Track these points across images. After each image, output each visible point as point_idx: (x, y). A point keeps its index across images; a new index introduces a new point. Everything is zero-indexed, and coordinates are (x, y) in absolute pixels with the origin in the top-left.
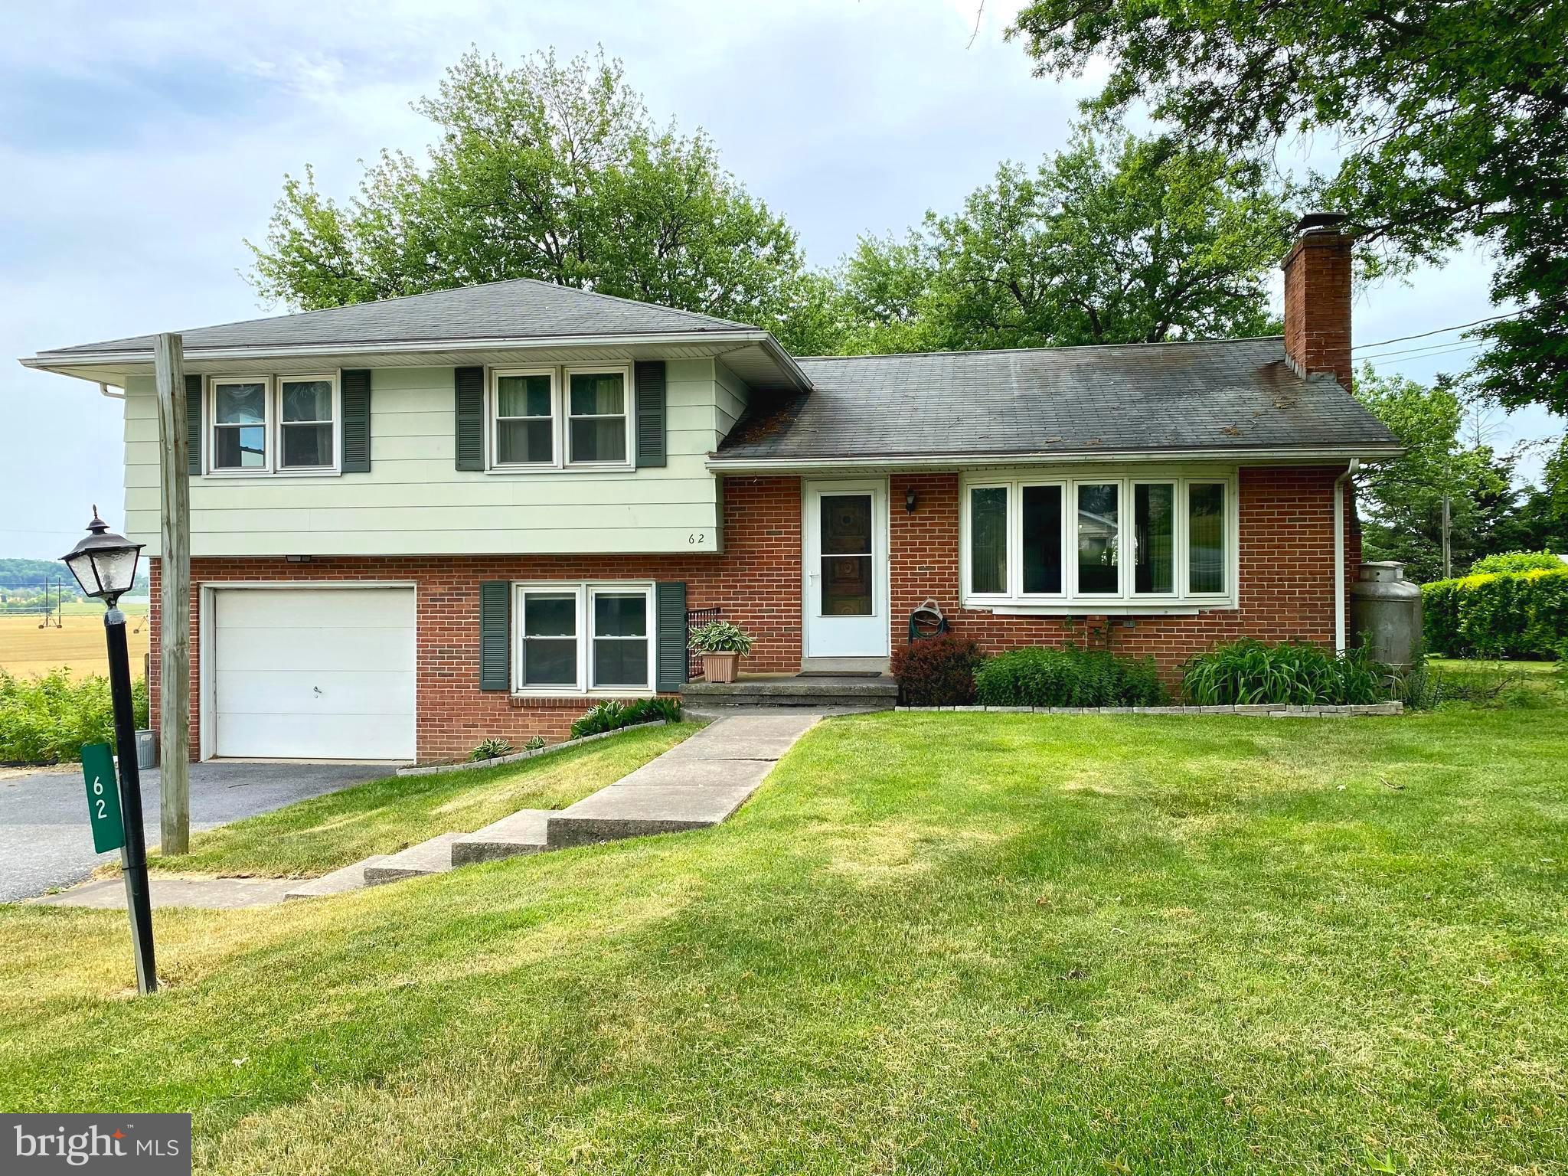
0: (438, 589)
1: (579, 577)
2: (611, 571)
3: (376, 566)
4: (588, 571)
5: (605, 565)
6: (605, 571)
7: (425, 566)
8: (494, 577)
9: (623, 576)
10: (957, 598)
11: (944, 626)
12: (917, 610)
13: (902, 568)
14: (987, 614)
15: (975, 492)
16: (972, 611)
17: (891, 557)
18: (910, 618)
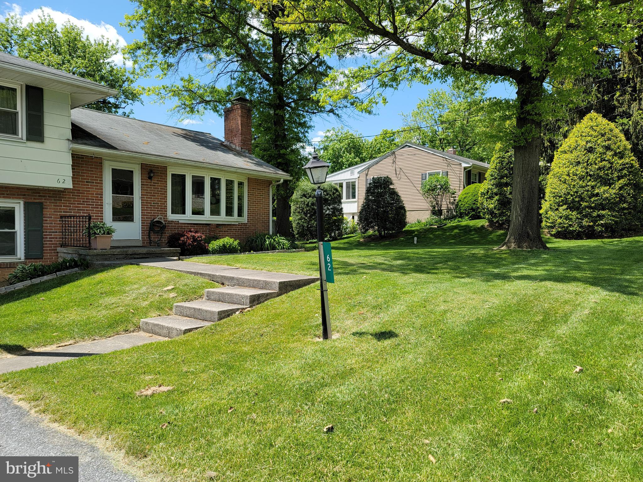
10: (166, 216)
11: (164, 227)
12: (155, 220)
13: (146, 203)
14: (177, 223)
15: (173, 175)
16: (172, 221)
17: (142, 198)
18: (150, 223)
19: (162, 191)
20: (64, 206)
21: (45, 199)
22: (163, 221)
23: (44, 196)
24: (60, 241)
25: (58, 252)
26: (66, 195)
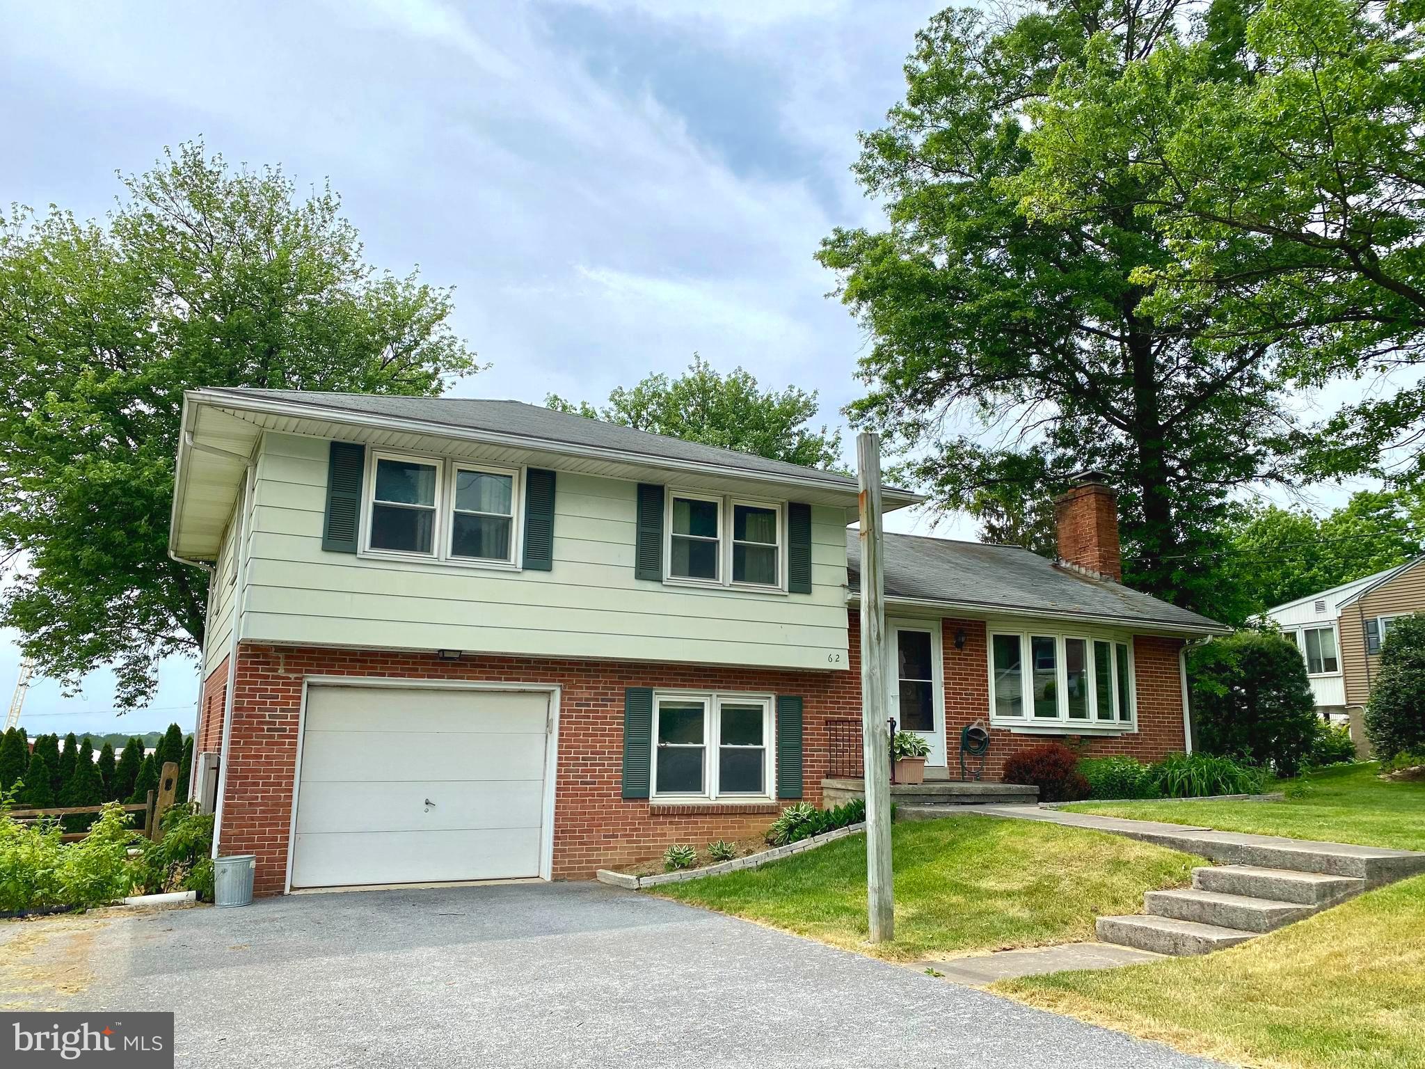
0: (583, 693)
1: (714, 687)
2: (741, 683)
3: (520, 668)
4: (722, 682)
5: (736, 677)
6: (736, 683)
7: (572, 670)
8: (638, 683)
9: (751, 689)
10: (988, 719)
11: (988, 741)
12: (971, 728)
13: (954, 694)
14: (1006, 733)
15: (995, 637)
16: (999, 730)
17: (945, 684)
18: (963, 734)
19: (979, 671)
20: (831, 702)
21: (805, 691)
22: (984, 730)
23: (803, 686)
24: (826, 767)
25: (822, 788)
26: (833, 682)
